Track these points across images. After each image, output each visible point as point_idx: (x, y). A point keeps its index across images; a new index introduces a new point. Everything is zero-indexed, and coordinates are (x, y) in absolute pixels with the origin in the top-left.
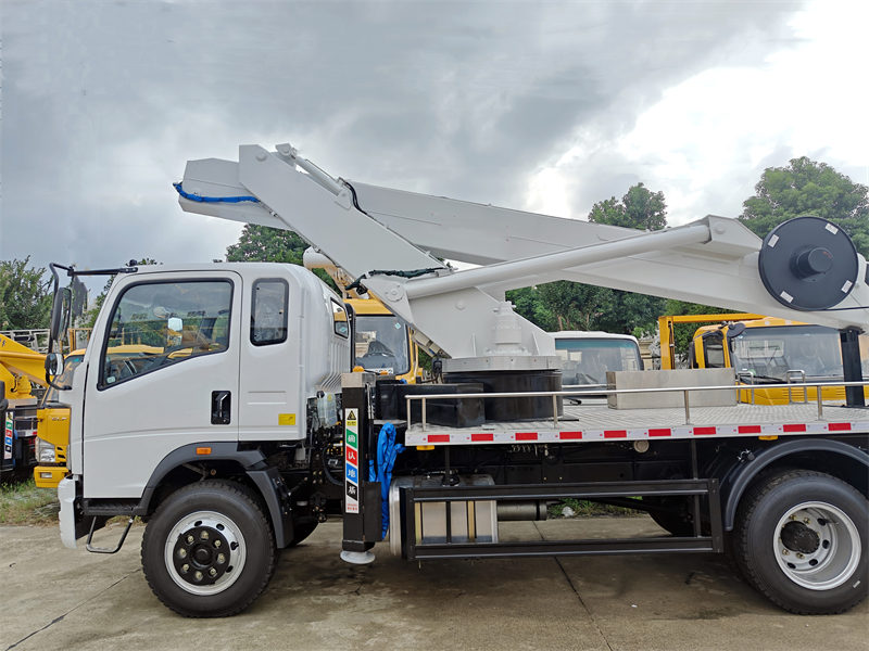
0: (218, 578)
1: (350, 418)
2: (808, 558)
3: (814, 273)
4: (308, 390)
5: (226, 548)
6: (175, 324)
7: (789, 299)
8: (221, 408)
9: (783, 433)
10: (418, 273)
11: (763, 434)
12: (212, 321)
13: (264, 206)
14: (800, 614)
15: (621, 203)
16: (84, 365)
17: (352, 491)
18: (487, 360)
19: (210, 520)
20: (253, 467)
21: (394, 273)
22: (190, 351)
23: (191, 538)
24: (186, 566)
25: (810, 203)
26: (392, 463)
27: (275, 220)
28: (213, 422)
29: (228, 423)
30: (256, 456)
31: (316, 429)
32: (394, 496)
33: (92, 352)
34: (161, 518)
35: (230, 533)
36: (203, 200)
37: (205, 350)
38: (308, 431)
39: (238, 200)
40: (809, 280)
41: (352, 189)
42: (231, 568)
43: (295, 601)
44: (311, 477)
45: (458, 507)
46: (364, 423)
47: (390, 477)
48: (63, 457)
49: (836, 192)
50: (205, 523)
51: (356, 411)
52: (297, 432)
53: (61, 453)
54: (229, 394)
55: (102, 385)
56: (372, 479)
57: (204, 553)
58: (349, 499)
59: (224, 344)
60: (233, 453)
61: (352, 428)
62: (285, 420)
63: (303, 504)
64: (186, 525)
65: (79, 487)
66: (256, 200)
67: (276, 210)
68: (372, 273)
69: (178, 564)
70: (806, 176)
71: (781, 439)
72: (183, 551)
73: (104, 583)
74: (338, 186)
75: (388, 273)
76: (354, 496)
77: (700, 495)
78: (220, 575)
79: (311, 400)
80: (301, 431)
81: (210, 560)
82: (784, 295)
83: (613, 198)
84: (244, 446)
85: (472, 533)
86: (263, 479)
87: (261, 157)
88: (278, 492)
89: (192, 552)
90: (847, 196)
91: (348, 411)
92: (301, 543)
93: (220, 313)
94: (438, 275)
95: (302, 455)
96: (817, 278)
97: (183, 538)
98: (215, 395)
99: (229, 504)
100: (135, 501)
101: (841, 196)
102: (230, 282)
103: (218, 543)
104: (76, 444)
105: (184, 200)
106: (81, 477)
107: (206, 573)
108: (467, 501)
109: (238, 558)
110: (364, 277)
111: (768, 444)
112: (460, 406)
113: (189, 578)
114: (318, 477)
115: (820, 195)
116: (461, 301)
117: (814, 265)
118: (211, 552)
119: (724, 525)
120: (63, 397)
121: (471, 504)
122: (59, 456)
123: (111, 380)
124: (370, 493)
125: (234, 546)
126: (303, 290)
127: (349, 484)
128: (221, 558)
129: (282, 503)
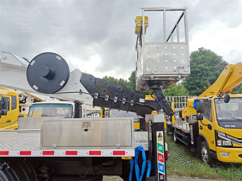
25: (202, 61)
49: (211, 58)
70: (203, 53)
90: (215, 59)
101: (213, 59)
115: (206, 59)
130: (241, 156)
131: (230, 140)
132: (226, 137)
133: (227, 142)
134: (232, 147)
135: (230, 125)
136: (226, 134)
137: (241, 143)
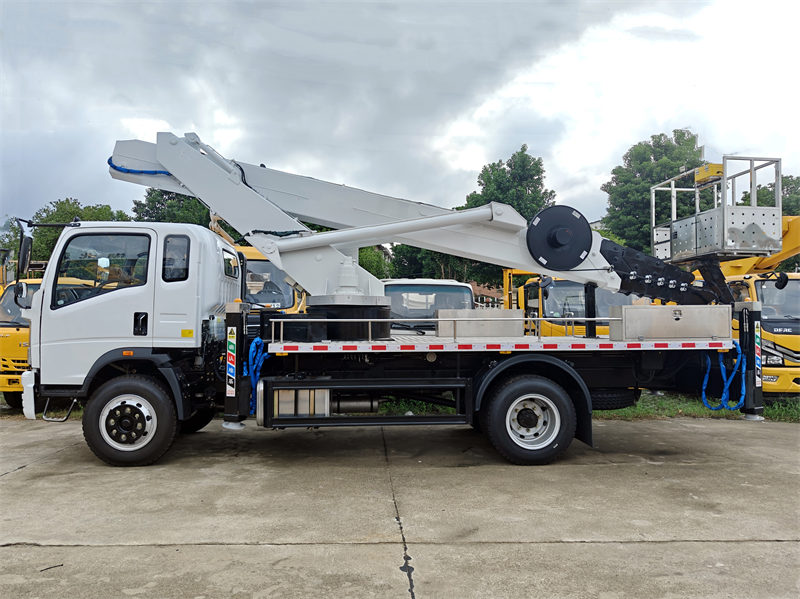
0: (136, 439)
1: (231, 333)
2: (533, 431)
3: (561, 245)
4: (202, 315)
5: (142, 419)
6: (104, 262)
7: (545, 262)
8: (141, 324)
9: (514, 350)
10: (287, 234)
11: (502, 350)
12: (133, 262)
13: (175, 179)
14: (520, 465)
15: (505, 166)
16: (40, 291)
17: (231, 382)
18: (333, 297)
19: (132, 401)
20: (163, 365)
21: (270, 233)
22: (116, 284)
23: (118, 412)
24: (115, 431)
26: (261, 365)
27: (183, 189)
28: (135, 334)
29: (146, 334)
30: (165, 358)
31: (210, 342)
32: (260, 387)
33: (47, 282)
34: (96, 400)
35: (146, 410)
36: (129, 171)
37: (127, 284)
38: (203, 343)
39: (155, 173)
40: (559, 250)
41: (241, 169)
42: (147, 433)
43: (192, 459)
44: (206, 377)
45: (304, 394)
46: (240, 336)
47: (258, 374)
48: (7, 366)
50: (128, 403)
51: (235, 329)
52: (194, 342)
53: (5, 363)
54: (146, 314)
55: (54, 306)
56: (245, 374)
57: (128, 423)
58: (228, 388)
59: (143, 280)
60: (149, 355)
61: (232, 340)
62: (186, 334)
63: (200, 396)
64: (115, 403)
65: (37, 377)
66: (169, 174)
67: (184, 182)
68: (254, 232)
69: (109, 429)
71: (514, 353)
72: (112, 421)
73: (50, 450)
74: (231, 167)
75: (266, 233)
76: (232, 385)
77: (460, 388)
78: (138, 437)
79: (206, 322)
80: (197, 342)
81: (131, 427)
82: (541, 259)
83: (500, 161)
84: (156, 351)
85: (312, 412)
86: (169, 373)
87: (173, 142)
88: (180, 383)
89: (119, 421)
91: (229, 329)
92: (201, 430)
93: (139, 256)
94: (302, 236)
95: (200, 361)
96: (564, 248)
97: (112, 413)
98: (137, 315)
99: (146, 390)
100: (78, 387)
102: (149, 236)
103: (137, 415)
104: (34, 347)
105: (114, 171)
106: (39, 370)
107: (129, 436)
108: (310, 389)
109: (151, 427)
110: (248, 235)
111: (506, 356)
112: (310, 328)
113: (117, 439)
114: (210, 376)
116: (319, 255)
117: (560, 241)
118: (132, 421)
119: (474, 407)
120: (24, 313)
121: (312, 392)
122: (4, 366)
123: (61, 302)
124: (243, 383)
125: (149, 418)
126: (200, 244)
127: (229, 378)
128: (139, 425)
129: (183, 390)
130: (797, 381)
131: (781, 355)
132: (775, 349)
133: (775, 358)
134: (783, 366)
135: (783, 328)
136: (775, 344)
137: (798, 358)
